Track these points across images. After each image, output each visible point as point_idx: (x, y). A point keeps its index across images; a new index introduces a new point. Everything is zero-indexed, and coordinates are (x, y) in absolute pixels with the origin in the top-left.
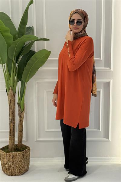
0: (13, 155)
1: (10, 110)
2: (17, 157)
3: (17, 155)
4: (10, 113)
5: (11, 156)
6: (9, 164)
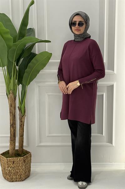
0: (14, 160)
1: (11, 114)
3: (18, 161)
4: (11, 117)
5: (11, 161)
6: (9, 170)
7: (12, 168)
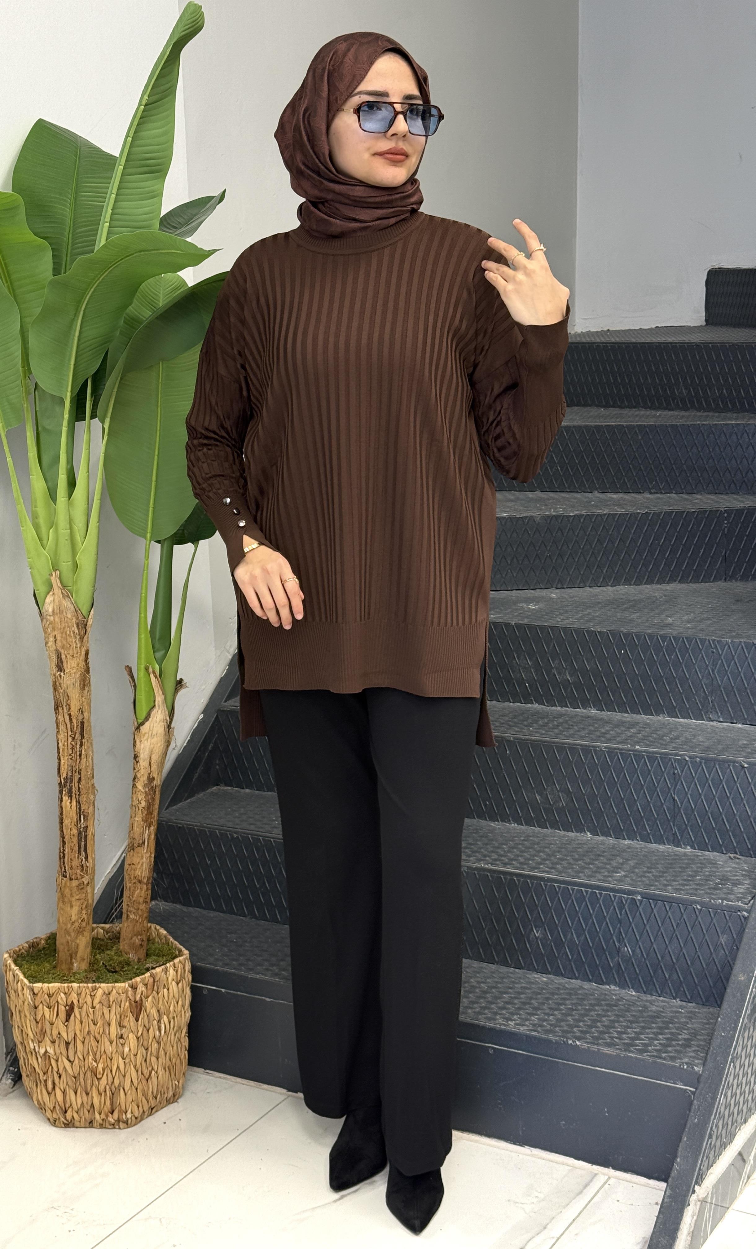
0: (74, 997)
1: (60, 718)
2: (98, 1014)
3: (96, 1001)
4: (62, 736)
5: (57, 1002)
6: (46, 1052)
7: (63, 1046)
